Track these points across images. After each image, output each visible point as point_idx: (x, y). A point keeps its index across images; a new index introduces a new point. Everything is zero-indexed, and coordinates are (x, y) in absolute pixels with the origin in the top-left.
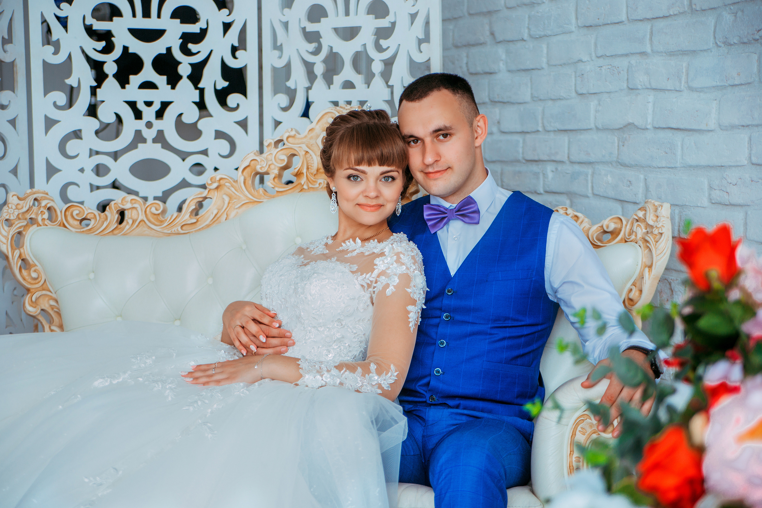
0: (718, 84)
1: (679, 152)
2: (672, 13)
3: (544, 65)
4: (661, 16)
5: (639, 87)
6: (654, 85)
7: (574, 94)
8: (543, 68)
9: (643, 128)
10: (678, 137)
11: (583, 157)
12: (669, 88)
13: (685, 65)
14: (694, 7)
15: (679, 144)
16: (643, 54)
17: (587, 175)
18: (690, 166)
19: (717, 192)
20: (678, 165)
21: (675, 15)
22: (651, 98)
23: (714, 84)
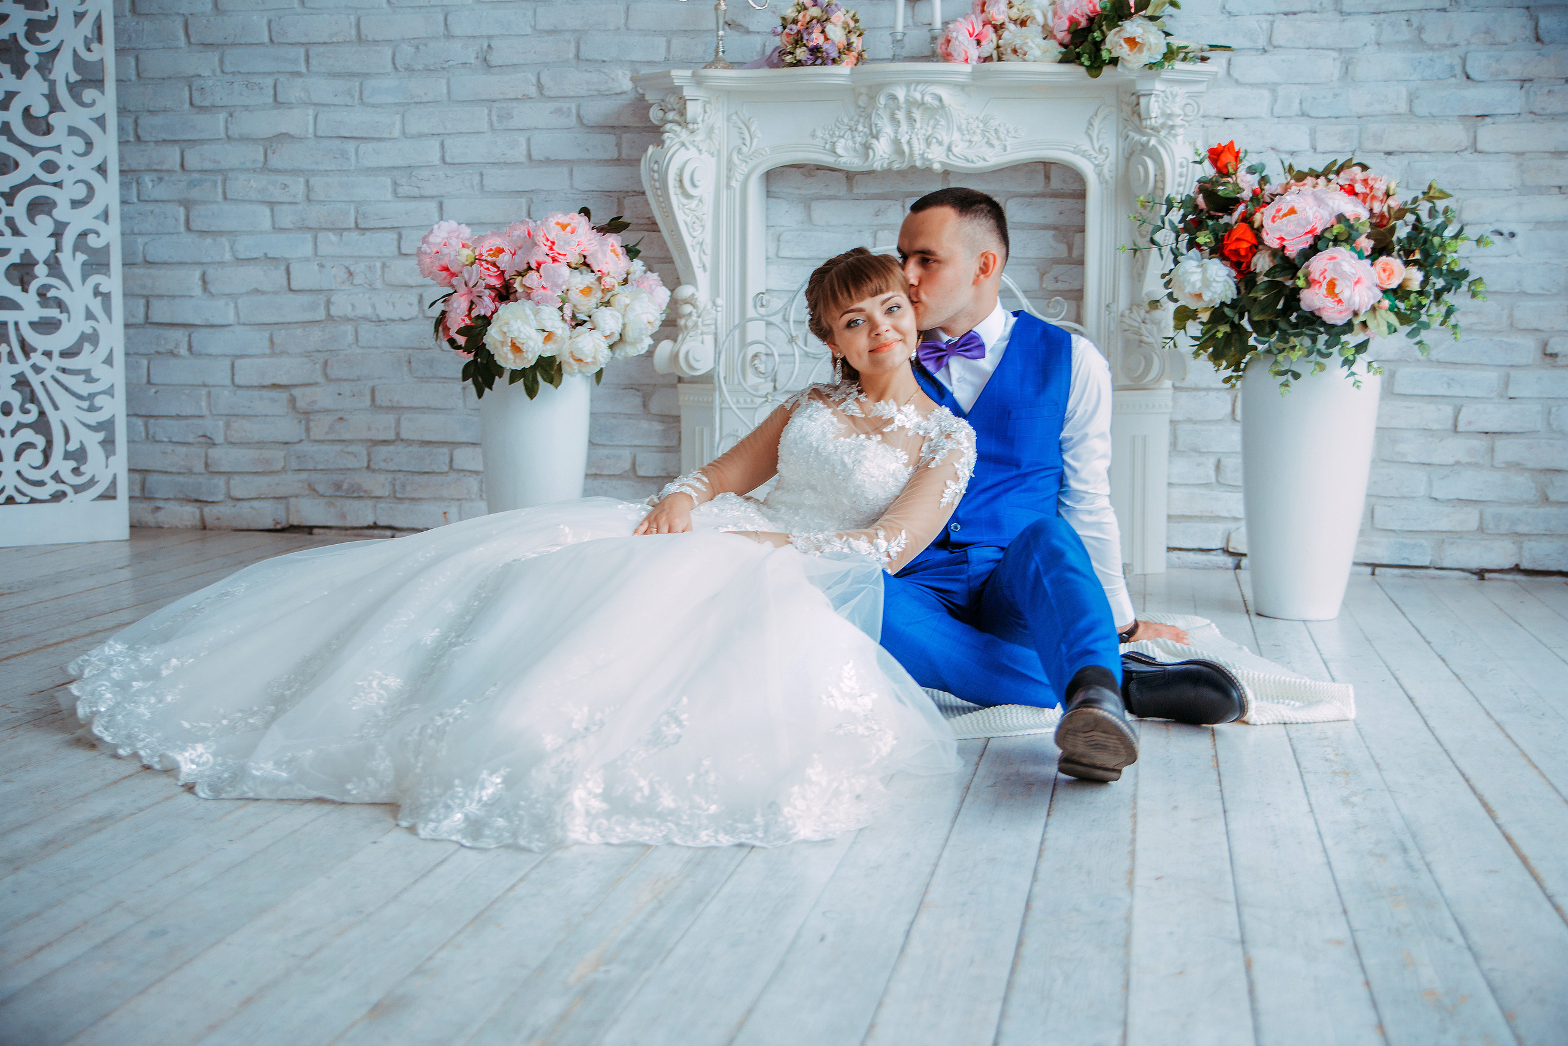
0: (402, 101)
1: (353, 157)
2: (335, 40)
3: (134, 78)
4: (321, 41)
5: (294, 101)
6: (315, 100)
7: (187, 106)
8: (130, 80)
9: (302, 136)
10: (351, 146)
11: (208, 165)
12: (337, 103)
13: (357, 84)
14: (363, 37)
15: (353, 150)
16: (298, 74)
17: (216, 182)
18: (369, 168)
19: (406, 188)
20: (352, 168)
21: (338, 43)
22: (311, 112)
23: (397, 101)
